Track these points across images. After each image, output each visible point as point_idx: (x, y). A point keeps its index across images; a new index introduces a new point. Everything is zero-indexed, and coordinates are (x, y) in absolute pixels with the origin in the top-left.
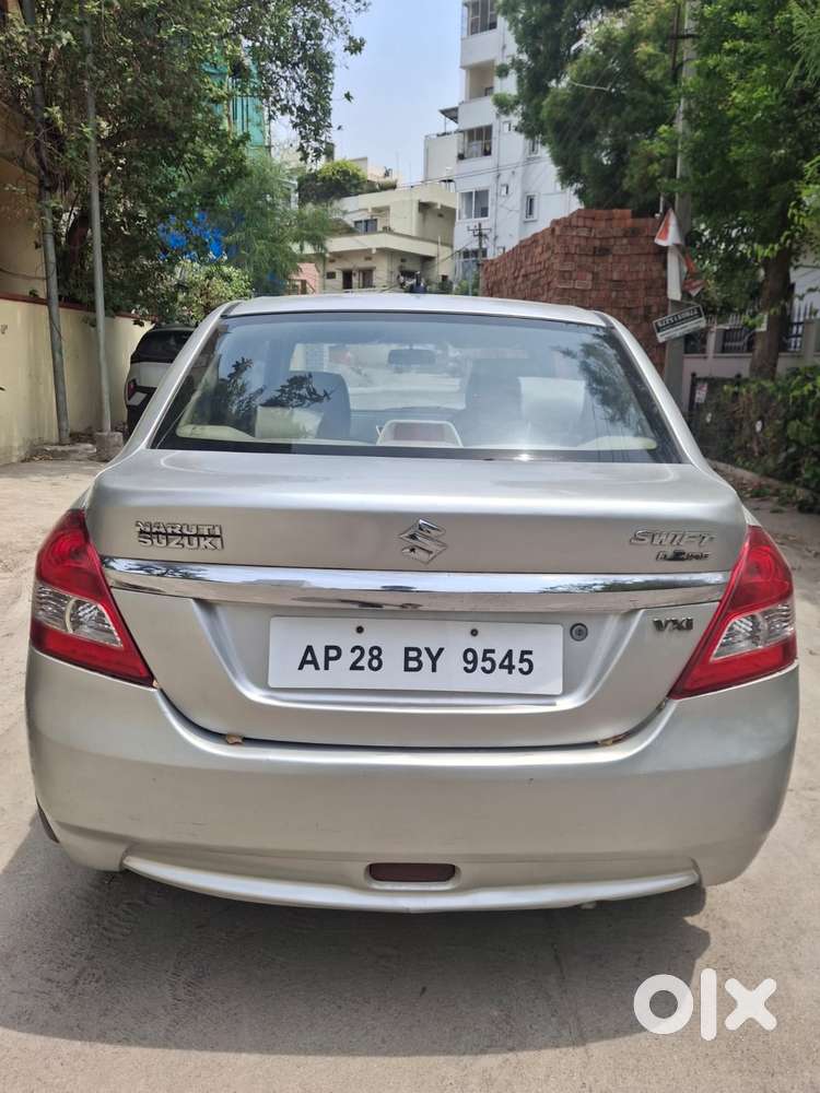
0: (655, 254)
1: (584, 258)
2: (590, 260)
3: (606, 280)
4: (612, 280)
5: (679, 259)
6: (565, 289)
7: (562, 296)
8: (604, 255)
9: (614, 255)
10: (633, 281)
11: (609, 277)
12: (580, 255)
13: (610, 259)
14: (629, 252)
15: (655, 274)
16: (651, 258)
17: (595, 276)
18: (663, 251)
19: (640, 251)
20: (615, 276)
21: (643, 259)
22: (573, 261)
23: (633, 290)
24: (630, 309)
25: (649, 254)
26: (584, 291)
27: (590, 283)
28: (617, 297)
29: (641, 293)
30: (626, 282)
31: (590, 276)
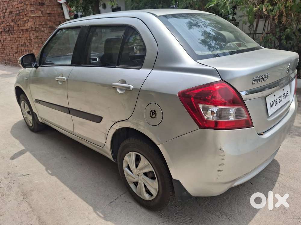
0: (58, 5)
1: (37, 6)
2: (39, 7)
3: (46, 13)
4: (47, 13)
5: (66, 6)
6: (33, 16)
7: (33, 19)
8: (43, 5)
9: (46, 5)
10: (53, 13)
11: (46, 12)
12: (35, 5)
13: (45, 6)
14: (50, 4)
15: (59, 11)
16: (57, 6)
17: (42, 12)
18: (61, 4)
19: (53, 4)
20: (48, 12)
21: (55, 7)
22: (33, 7)
23: (54, 16)
24: (55, 22)
25: (56, 5)
26: (40, 17)
27: (41, 14)
28: (50, 19)
29: (57, 17)
30: (51, 13)
31: (40, 12)
